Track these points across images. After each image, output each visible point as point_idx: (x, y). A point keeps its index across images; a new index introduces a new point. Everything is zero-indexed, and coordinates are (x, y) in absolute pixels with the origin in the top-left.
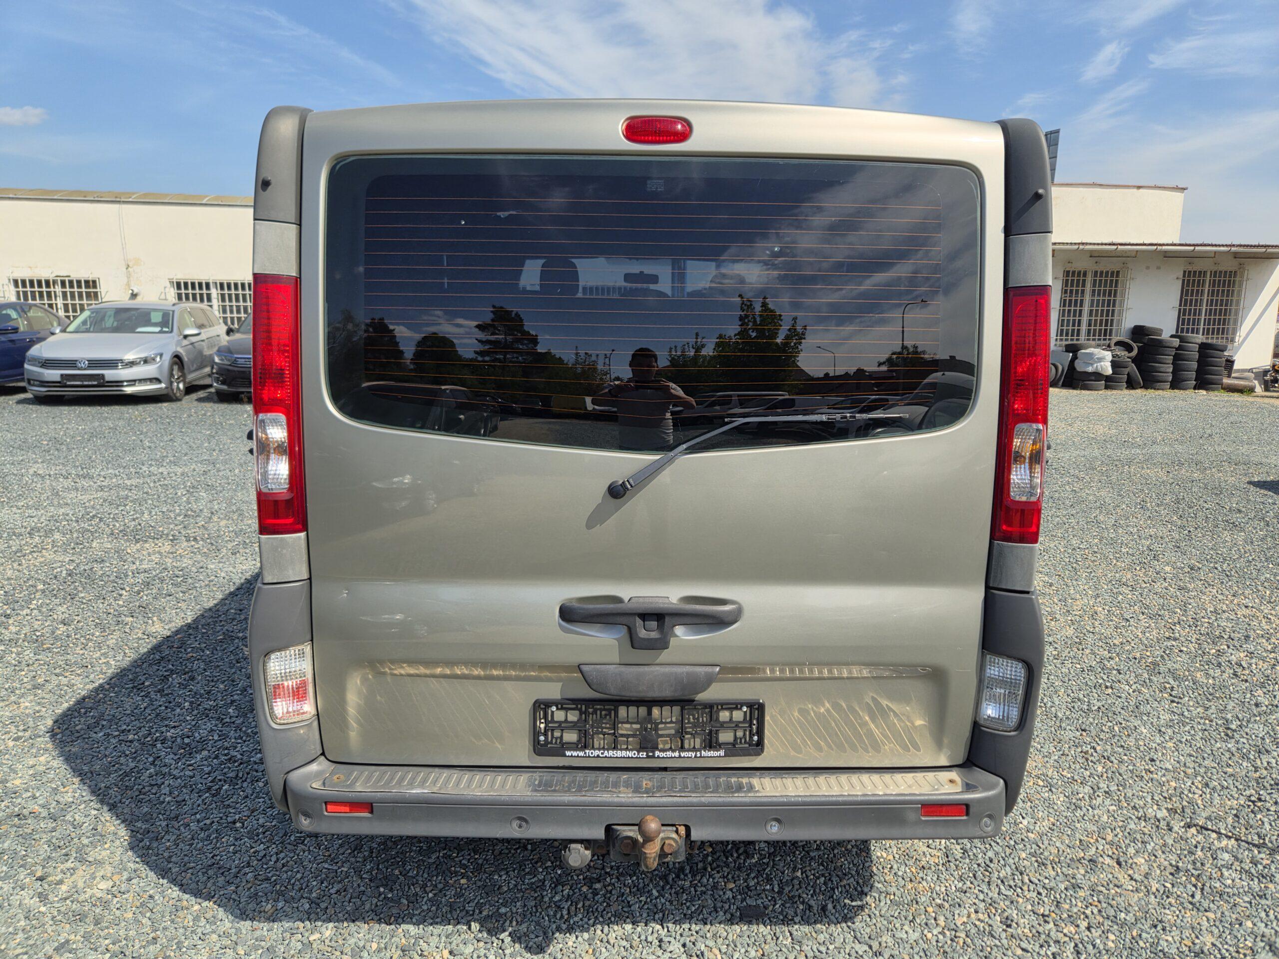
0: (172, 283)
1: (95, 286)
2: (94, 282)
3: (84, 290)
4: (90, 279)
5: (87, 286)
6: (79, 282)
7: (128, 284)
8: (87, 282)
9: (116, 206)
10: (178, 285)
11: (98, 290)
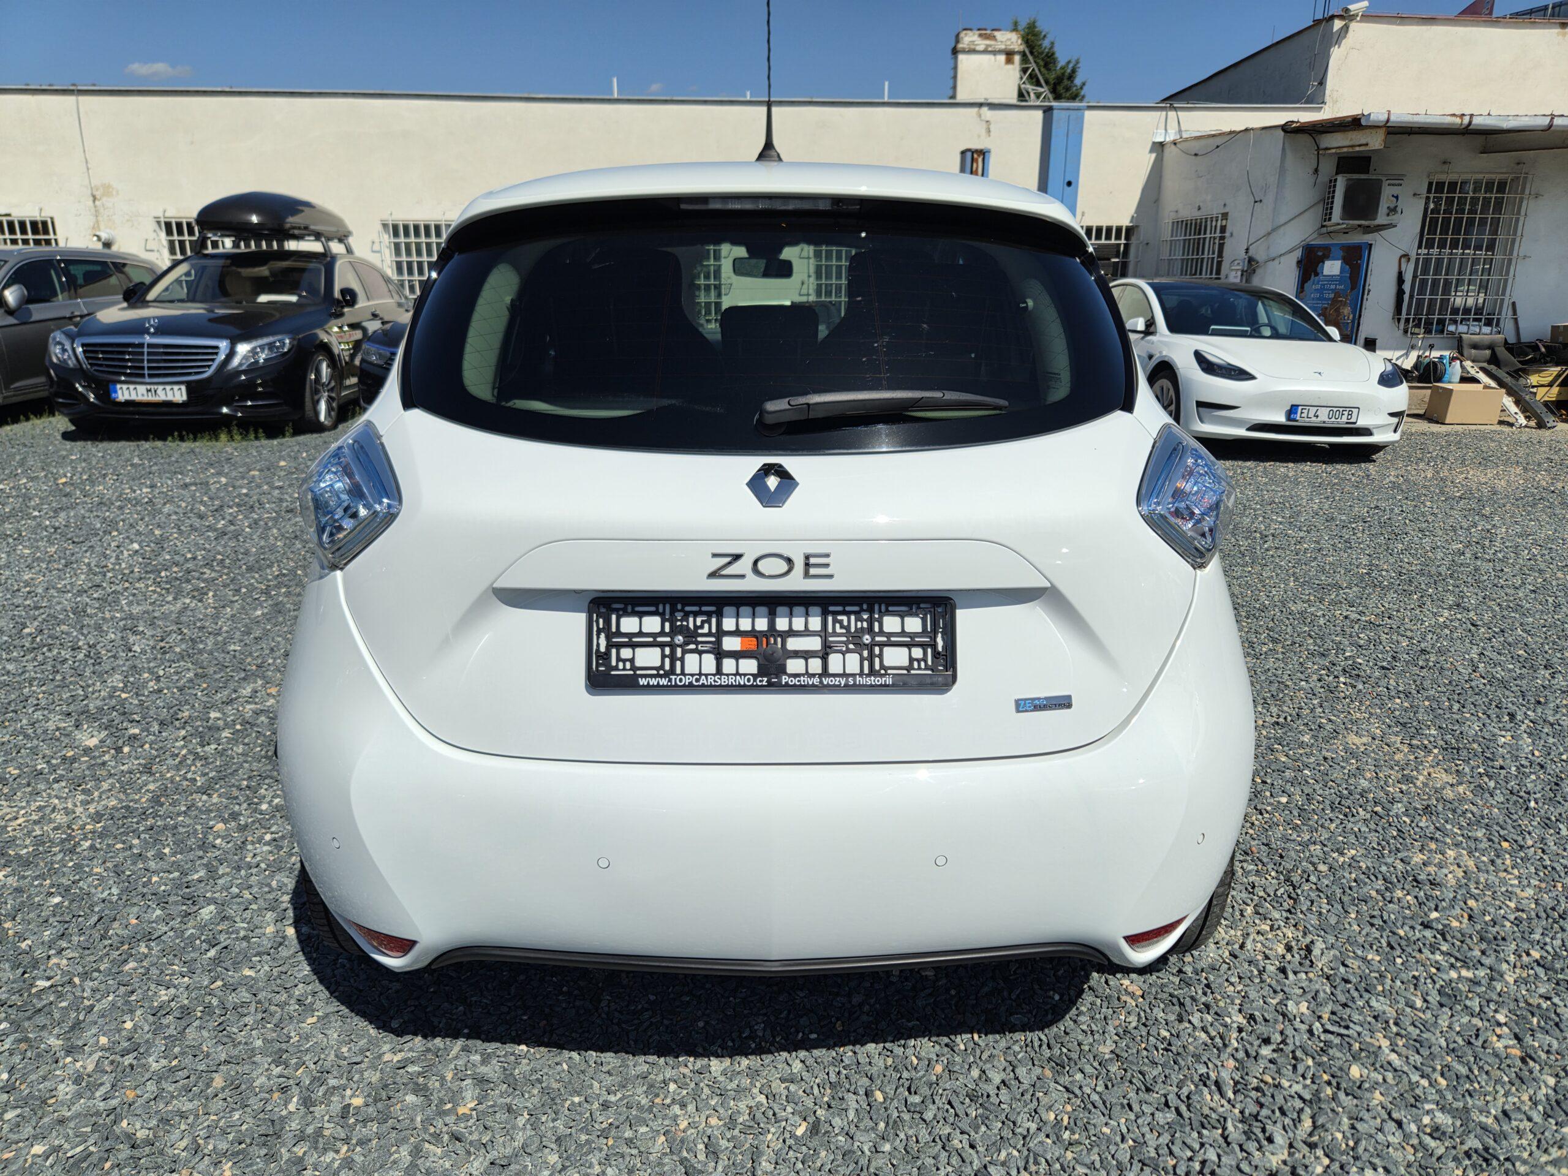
0: (159, 223)
1: (46, 232)
2: (45, 223)
3: (30, 236)
4: (39, 219)
5: (35, 231)
6: (22, 224)
7: (96, 226)
8: (34, 224)
9: (71, 99)
10: (168, 225)
11: (52, 236)
